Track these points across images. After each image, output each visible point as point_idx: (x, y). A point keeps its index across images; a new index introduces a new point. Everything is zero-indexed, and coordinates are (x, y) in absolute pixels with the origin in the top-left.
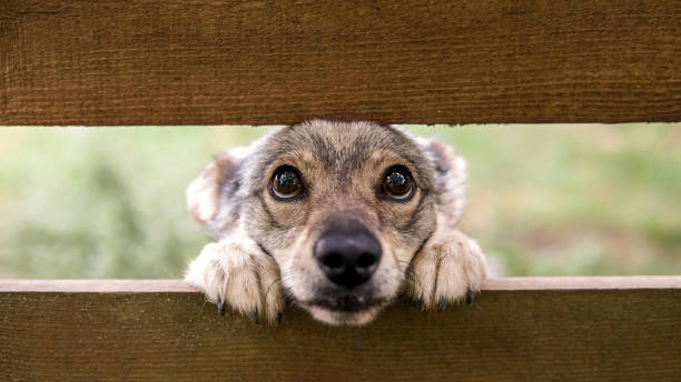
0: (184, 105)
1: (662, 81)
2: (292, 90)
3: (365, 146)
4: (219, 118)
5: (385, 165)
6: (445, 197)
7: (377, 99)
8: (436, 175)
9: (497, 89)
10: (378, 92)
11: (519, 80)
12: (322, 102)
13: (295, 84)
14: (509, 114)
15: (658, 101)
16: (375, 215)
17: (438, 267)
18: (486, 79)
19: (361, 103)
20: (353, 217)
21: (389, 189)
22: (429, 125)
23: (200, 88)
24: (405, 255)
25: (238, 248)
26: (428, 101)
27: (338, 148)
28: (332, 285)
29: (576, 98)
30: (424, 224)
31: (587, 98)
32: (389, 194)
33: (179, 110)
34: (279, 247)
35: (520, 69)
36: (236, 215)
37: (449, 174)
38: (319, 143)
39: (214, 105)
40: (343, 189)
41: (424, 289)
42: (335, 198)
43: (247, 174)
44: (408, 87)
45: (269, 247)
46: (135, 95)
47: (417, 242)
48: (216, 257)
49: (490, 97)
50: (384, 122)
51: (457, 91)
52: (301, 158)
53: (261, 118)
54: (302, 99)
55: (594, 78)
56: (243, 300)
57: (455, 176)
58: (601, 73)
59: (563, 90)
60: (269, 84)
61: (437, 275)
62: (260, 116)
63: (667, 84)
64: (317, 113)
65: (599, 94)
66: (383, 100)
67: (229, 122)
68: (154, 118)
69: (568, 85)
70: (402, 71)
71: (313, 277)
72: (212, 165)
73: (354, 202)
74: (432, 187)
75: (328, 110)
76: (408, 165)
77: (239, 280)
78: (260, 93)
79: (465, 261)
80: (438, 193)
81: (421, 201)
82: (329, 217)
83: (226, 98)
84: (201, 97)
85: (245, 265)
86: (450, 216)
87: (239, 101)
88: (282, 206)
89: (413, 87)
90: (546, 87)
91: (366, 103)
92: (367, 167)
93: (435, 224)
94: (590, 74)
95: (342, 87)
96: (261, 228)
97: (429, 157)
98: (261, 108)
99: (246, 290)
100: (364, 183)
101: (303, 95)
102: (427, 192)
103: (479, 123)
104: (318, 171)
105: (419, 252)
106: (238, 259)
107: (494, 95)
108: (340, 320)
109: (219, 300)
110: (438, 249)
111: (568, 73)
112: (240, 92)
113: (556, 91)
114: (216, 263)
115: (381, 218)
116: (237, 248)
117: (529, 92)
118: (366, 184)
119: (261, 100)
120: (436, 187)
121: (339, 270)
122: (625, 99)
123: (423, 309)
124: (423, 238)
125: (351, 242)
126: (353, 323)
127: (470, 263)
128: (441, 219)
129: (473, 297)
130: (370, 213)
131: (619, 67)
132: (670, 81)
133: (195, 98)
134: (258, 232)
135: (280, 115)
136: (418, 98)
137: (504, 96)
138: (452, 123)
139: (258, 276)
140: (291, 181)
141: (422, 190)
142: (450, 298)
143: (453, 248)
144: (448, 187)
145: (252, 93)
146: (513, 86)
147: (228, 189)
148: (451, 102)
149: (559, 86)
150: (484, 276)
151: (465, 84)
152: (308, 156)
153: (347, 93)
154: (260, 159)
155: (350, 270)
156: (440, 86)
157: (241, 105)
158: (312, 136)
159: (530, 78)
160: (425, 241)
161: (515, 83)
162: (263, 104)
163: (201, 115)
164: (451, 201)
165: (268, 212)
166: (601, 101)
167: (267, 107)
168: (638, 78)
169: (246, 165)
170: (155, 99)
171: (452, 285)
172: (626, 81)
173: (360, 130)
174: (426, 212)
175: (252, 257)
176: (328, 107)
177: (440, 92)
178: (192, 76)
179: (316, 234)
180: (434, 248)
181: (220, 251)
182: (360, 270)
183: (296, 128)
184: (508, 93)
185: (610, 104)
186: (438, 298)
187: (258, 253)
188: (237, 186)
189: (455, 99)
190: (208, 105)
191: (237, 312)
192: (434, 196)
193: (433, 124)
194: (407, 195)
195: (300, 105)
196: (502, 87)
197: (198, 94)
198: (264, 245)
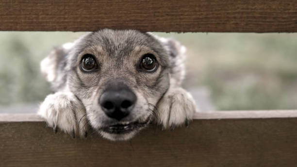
0: (35, 20)
1: (287, 11)
2: (94, 13)
3: (131, 43)
4: (54, 27)
5: (141, 54)
6: (175, 69)
7: (140, 19)
8: (170, 58)
9: (202, 14)
10: (140, 15)
11: (214, 9)
12: (110, 20)
13: (95, 10)
14: (208, 27)
15: (285, 22)
16: (134, 80)
17: (171, 107)
18: (197, 9)
19: (131, 20)
20: (121, 81)
21: (144, 66)
22: (167, 32)
23: (43, 11)
24: (153, 101)
25: (65, 97)
26: (166, 20)
27: (117, 44)
28: (109, 119)
29: (243, 19)
30: (163, 84)
31: (249, 19)
32: (144, 69)
33: (32, 22)
34: (85, 97)
35: (214, 3)
36: (65, 80)
37: (178, 57)
38: (106, 41)
39: (51, 20)
40: (118, 66)
41: (164, 118)
42: (113, 71)
43: (70, 58)
44: (156, 12)
45: (80, 97)
46: (7, 14)
47: (159, 94)
48: (52, 102)
49: (199, 18)
50: (144, 31)
51: (182, 15)
52: (96, 50)
53: (77, 28)
54: (99, 18)
55: (252, 9)
56: (66, 125)
57: (181, 58)
58: (256, 6)
59: (236, 15)
60: (81, 9)
61: (170, 111)
62: (76, 26)
63: (289, 13)
64: (108, 26)
65: (255, 17)
66: (143, 19)
67: (60, 30)
68: (18, 27)
69: (239, 13)
70: (152, 4)
71: (100, 115)
72: (53, 52)
73: (123, 73)
74: (168, 65)
75: (114, 24)
76: (155, 54)
77: (64, 114)
78: (76, 14)
79: (184, 104)
80: (171, 68)
81: (161, 72)
82: (108, 82)
83: (58, 17)
84: (44, 16)
85: (67, 107)
86: (178, 80)
87: (65, 19)
88: (86, 75)
89: (159, 12)
90: (228, 13)
91: (134, 21)
92: (132, 55)
93: (169, 84)
94: (250, 7)
95: (121, 12)
96: (76, 87)
97: (167, 48)
98: (77, 23)
99: (68, 119)
100: (130, 63)
101: (100, 16)
102: (165, 67)
103: (193, 32)
104: (105, 57)
105: (161, 99)
106: (64, 103)
107: (201, 17)
108: (116, 138)
109: (54, 126)
110: (171, 97)
111: (239, 6)
112: (66, 13)
113: (233, 16)
114: (52, 106)
115: (138, 81)
116: (63, 98)
117: (219, 16)
118: (131, 63)
119: (77, 18)
120: (170, 65)
121: (112, 110)
122: (267, 20)
123: (163, 129)
124: (163, 92)
125: (117, 95)
126: (122, 139)
127: (187, 105)
128: (172, 81)
129: (188, 123)
130: (131, 79)
131: (265, 4)
132: (290, 11)
133: (41, 17)
134: (74, 89)
135: (88, 26)
136: (161, 18)
137: (206, 18)
138: (179, 31)
139: (74, 112)
140: (91, 63)
141: (162, 67)
142: (176, 123)
143: (179, 97)
144: (177, 64)
145: (72, 14)
146: (211, 13)
147: (61, 65)
148: (179, 21)
149: (234, 13)
150: (194, 112)
151: (186, 11)
152: (100, 49)
153: (124, 15)
154: (77, 50)
155: (118, 110)
156: (173, 12)
157: (66, 20)
158: (103, 38)
159: (220, 9)
160: (164, 94)
161: (212, 11)
162: (79, 20)
163: (44, 26)
164: (179, 71)
165: (79, 78)
166: (256, 21)
167: (80, 22)
168: (275, 9)
169: (70, 53)
170: (18, 17)
171: (178, 117)
172: (269, 11)
173: (129, 34)
174: (164, 78)
175: (71, 102)
176: (114, 23)
177: (173, 15)
178: (39, 5)
179: (101, 91)
180: (169, 97)
181: (55, 99)
182: (123, 110)
183: (96, 33)
184: (209, 16)
185: (260, 23)
186: (170, 124)
187: (74, 100)
188: (65, 64)
189: (180, 19)
190: (48, 20)
191: (63, 132)
192: (169, 69)
193: (169, 32)
194: (154, 69)
195: (98, 21)
196: (205, 13)
197: (42, 14)
198: (78, 96)
